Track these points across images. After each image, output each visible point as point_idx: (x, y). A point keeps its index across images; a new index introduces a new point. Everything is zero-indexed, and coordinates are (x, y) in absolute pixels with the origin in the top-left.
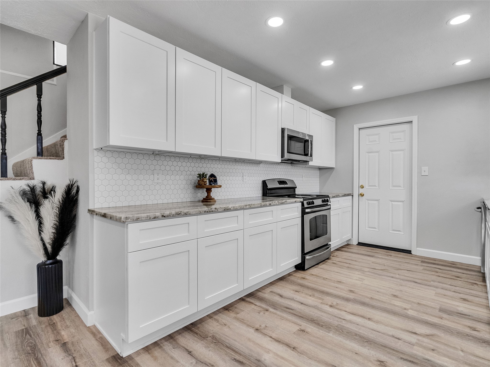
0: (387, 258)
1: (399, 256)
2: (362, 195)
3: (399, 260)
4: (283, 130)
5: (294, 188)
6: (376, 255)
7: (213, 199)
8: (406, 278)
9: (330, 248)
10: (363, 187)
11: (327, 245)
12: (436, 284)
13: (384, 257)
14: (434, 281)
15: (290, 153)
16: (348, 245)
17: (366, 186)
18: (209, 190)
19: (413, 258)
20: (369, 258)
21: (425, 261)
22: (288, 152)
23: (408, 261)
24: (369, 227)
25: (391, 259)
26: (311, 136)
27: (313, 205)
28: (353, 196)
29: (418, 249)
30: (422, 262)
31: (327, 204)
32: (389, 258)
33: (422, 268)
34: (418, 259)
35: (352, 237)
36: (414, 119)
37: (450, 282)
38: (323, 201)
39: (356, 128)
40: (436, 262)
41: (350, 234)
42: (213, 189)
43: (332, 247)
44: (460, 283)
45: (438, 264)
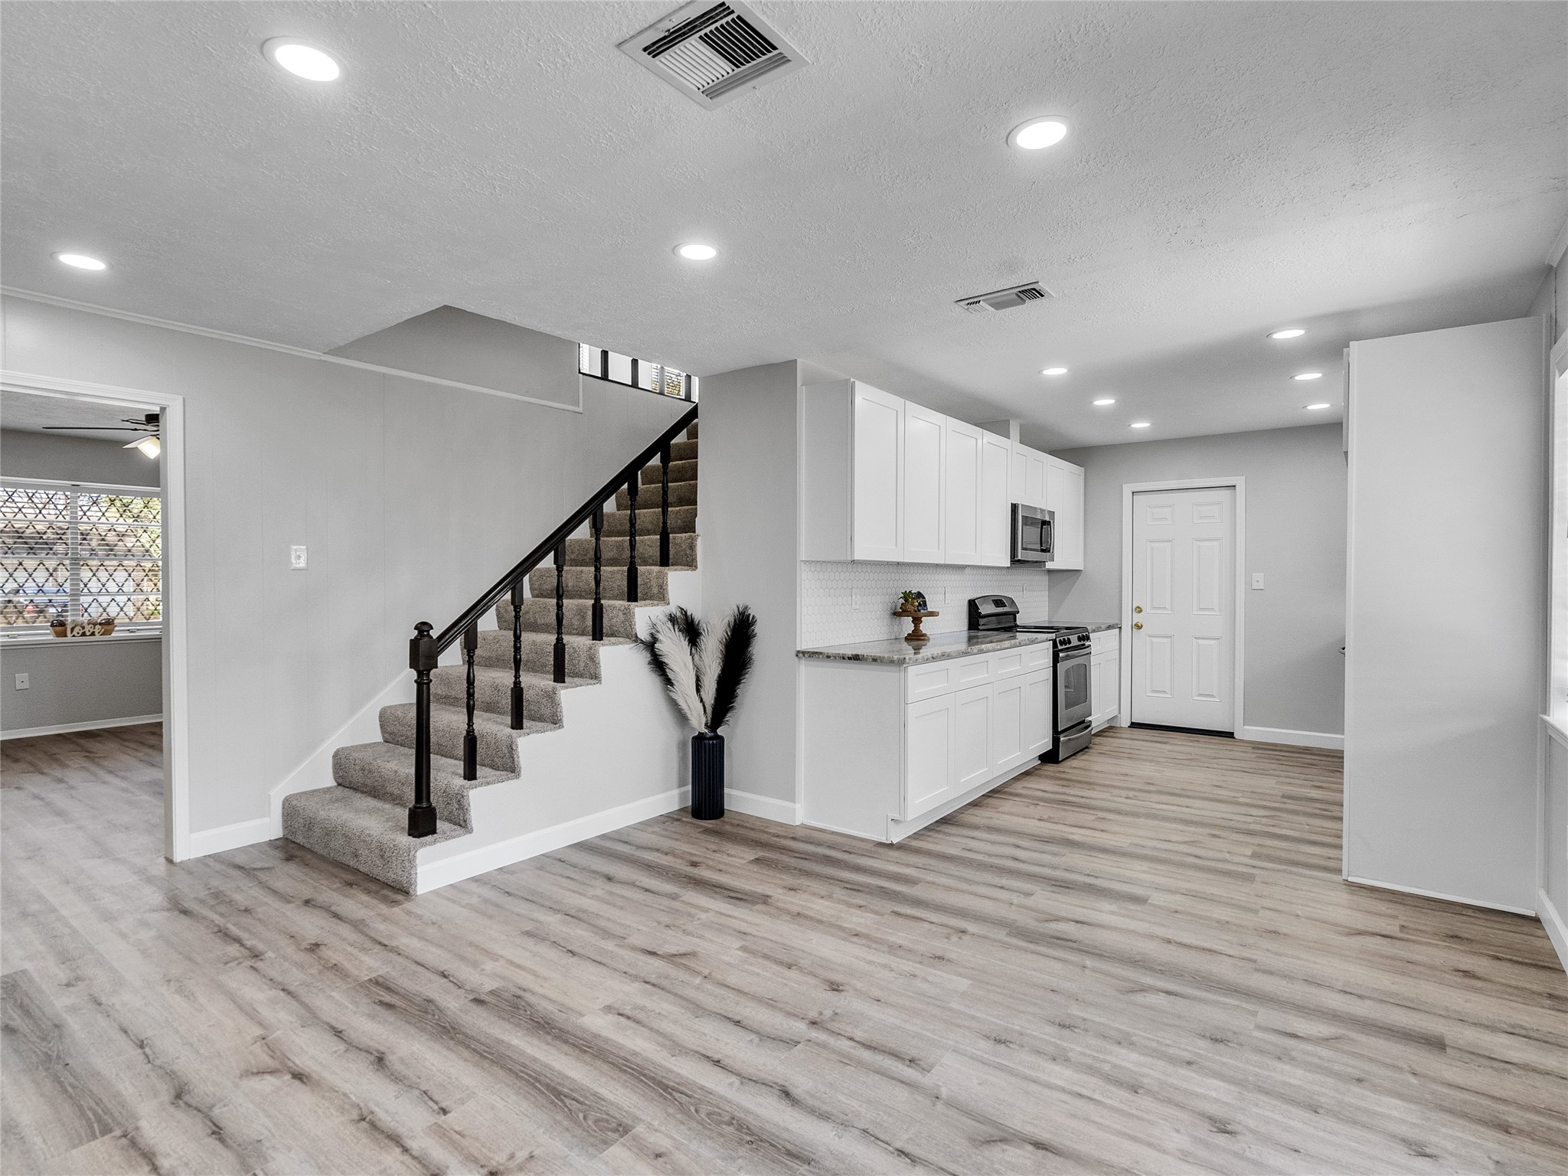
0: (1191, 744)
1: (1212, 741)
2: (1139, 627)
3: (1215, 747)
4: (1014, 508)
5: (1014, 614)
6: (1171, 741)
7: (925, 635)
8: (1229, 768)
9: (1090, 728)
10: (1140, 611)
11: (1083, 722)
12: (1277, 773)
13: (1189, 744)
14: (1275, 770)
15: (1026, 549)
16: (1111, 728)
17: (1147, 609)
18: (917, 621)
19: (1237, 743)
20: (1159, 745)
21: (1257, 746)
22: (1023, 549)
23: (1229, 747)
24: (1154, 691)
25: (1200, 745)
26: (1052, 514)
27: (1068, 646)
28: (1120, 628)
29: (1245, 727)
30: (1254, 748)
31: (1084, 645)
32: (1196, 744)
33: (1255, 755)
34: (1246, 745)
35: (1120, 713)
36: (1239, 481)
37: (1299, 770)
38: (1080, 639)
39: (1127, 489)
40: (1278, 748)
41: (1116, 706)
42: (923, 619)
43: (1093, 725)
44: (1314, 771)
45: (1281, 751)
